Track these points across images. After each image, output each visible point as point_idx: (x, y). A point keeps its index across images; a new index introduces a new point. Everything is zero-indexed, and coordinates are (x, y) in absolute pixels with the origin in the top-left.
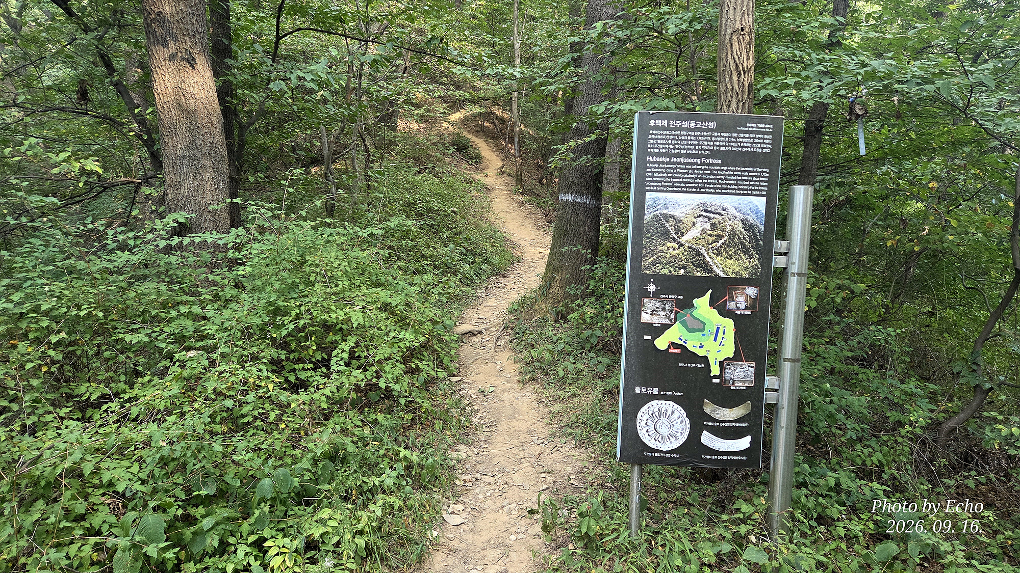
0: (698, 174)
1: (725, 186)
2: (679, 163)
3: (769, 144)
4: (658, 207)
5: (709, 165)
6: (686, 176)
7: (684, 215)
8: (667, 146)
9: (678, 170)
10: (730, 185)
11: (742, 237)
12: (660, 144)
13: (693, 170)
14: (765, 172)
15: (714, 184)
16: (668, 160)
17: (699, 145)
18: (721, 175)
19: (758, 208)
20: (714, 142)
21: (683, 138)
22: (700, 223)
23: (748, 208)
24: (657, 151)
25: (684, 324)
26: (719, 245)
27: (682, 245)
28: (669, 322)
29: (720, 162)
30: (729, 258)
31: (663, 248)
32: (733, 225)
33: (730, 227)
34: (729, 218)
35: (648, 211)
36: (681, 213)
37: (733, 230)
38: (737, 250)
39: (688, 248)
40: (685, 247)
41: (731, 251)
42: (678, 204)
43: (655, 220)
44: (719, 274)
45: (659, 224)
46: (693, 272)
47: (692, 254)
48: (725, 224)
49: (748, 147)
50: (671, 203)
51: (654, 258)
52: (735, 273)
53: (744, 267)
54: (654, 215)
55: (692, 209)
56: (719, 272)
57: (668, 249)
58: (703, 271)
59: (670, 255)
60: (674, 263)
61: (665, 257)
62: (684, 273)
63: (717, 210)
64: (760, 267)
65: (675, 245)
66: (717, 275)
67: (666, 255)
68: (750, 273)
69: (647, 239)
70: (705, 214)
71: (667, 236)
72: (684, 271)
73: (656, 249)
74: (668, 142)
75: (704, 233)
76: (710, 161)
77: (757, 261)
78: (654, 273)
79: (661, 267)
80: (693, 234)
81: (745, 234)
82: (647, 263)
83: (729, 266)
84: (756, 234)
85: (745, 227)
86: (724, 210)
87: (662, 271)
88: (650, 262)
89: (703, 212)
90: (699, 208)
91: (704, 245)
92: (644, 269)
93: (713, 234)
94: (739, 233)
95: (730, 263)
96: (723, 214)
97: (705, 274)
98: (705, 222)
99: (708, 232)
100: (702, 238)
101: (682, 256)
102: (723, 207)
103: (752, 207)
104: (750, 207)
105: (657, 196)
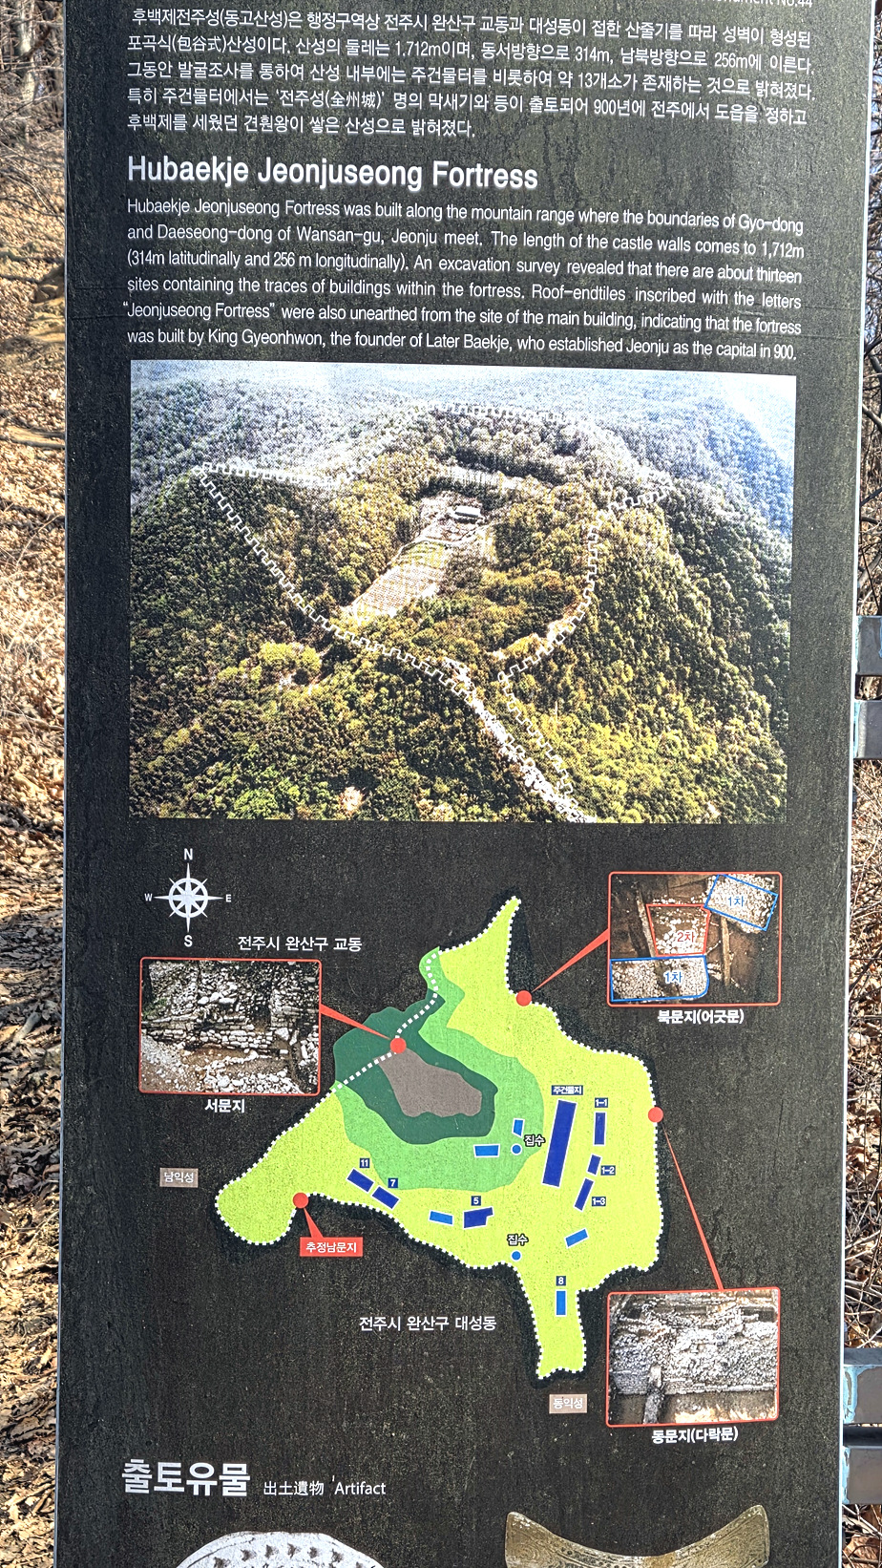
0: (410, 252)
1: (568, 320)
2: (308, 192)
3: (795, 79)
4: (202, 443)
5: (469, 197)
6: (345, 262)
7: (341, 482)
8: (232, 96)
9: (304, 234)
10: (595, 308)
11: (670, 597)
12: (191, 84)
13: (387, 227)
14: (786, 237)
15: (504, 306)
16: (241, 172)
17: (410, 87)
18: (540, 255)
19: (754, 440)
20: (491, 66)
21: (319, 48)
22: (434, 530)
23: (699, 435)
24: (180, 123)
25: (377, 1094)
26: (546, 646)
27: (340, 653)
28: (289, 1087)
29: (531, 180)
30: (608, 718)
31: (239, 674)
32: (623, 534)
33: (606, 546)
34: (595, 496)
35: (148, 468)
36: (328, 472)
37: (625, 559)
38: (652, 672)
39: (378, 668)
40: (360, 663)
41: (616, 680)
42: (310, 423)
43: (187, 517)
44: (558, 808)
45: (208, 541)
46: (412, 802)
47: (404, 702)
48: (577, 526)
49: (679, 96)
50: (270, 418)
51: (192, 733)
52: (642, 799)
53: (692, 765)
54: (181, 486)
55: (391, 450)
56: (557, 799)
57: (269, 677)
58: (464, 796)
59: (282, 709)
60: (303, 753)
61: (254, 725)
62: (365, 807)
63: (527, 450)
64: (780, 762)
65: (305, 655)
66: (544, 816)
67: (259, 713)
68: (728, 794)
69: (150, 626)
70: (460, 474)
71: (259, 602)
72: (361, 796)
73: (204, 679)
74: (239, 74)
75: (461, 585)
76: (473, 176)
77: (761, 730)
78: (195, 816)
79: (235, 777)
80: (403, 589)
81: (688, 581)
82: (159, 761)
83: (611, 763)
84: (749, 583)
85: (684, 546)
86: (564, 450)
87: (243, 799)
88: (171, 754)
89: (452, 464)
90: (426, 440)
91: (463, 651)
92: (142, 794)
93: (511, 587)
94: (657, 576)
95: (614, 744)
96: (562, 471)
97: (479, 813)
98: (465, 522)
99: (484, 579)
100: (455, 612)
101: (350, 714)
102: (559, 436)
103: (718, 430)
104: (712, 432)
105: (191, 378)
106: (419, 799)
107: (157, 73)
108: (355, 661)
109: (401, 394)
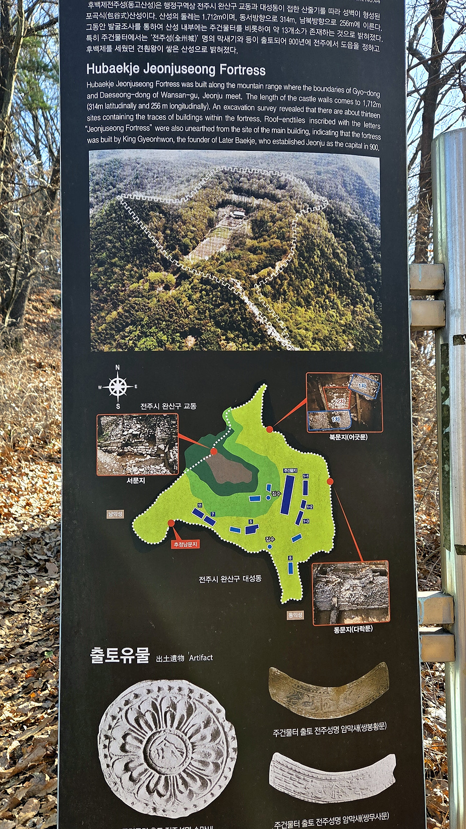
0: (211, 102)
1: (281, 131)
2: (166, 77)
3: (375, 32)
4: (121, 185)
5: (236, 79)
6: (184, 106)
7: (184, 201)
8: (132, 37)
9: (164, 95)
10: (292, 126)
11: (329, 251)
12: (115, 32)
13: (201, 92)
14: (373, 99)
15: (253, 125)
16: (136, 69)
17: (209, 33)
18: (266, 103)
19: (363, 184)
20: (244, 24)
21: (169, 17)
22: (225, 222)
23: (339, 181)
24: (109, 49)
25: (204, 473)
26: (275, 272)
27: (183, 276)
29: (263, 72)
30: (303, 304)
31: (139, 286)
32: (307, 223)
33: (300, 229)
34: (295, 207)
35: (97, 197)
36: (177, 197)
37: (308, 235)
38: (322, 284)
39: (201, 283)
40: (193, 281)
41: (306, 287)
42: (168, 176)
43: (115, 218)
44: (283, 344)
45: (124, 228)
46: (217, 342)
47: (213, 297)
48: (287, 220)
49: (326, 38)
50: (151, 174)
51: (118, 313)
52: (319, 340)
53: (341, 325)
54: (112, 204)
55: (204, 187)
56: (281, 340)
57: (153, 287)
58: (241, 339)
59: (159, 301)
60: (169, 321)
61: (146, 309)
62: (196, 345)
63: (264, 187)
64: (379, 325)
65: (168, 277)
66: (277, 347)
67: (148, 303)
68: (357, 339)
69: (99, 266)
70: (235, 197)
71: (148, 254)
72: (195, 340)
73: (123, 289)
74: (134, 28)
75: (237, 246)
76: (238, 70)
77: (370, 310)
78: (120, 350)
79: (138, 332)
80: (211, 248)
81: (336, 244)
82: (104, 326)
83: (305, 324)
84: (363, 246)
85: (334, 229)
86: (281, 187)
87: (142, 342)
88: (109, 323)
89: (232, 193)
90: (220, 183)
91: (239, 275)
92: (97, 341)
93: (259, 247)
94: (323, 242)
95: (306, 316)
96: (280, 196)
97: (247, 347)
98: (238, 218)
99: (247, 243)
100: (234, 258)
101: (189, 303)
102: (278, 181)
103: (348, 179)
104: (344, 180)
105: (116, 157)
106: (221, 341)
107: (99, 28)
108: (190, 280)
109: (208, 163)
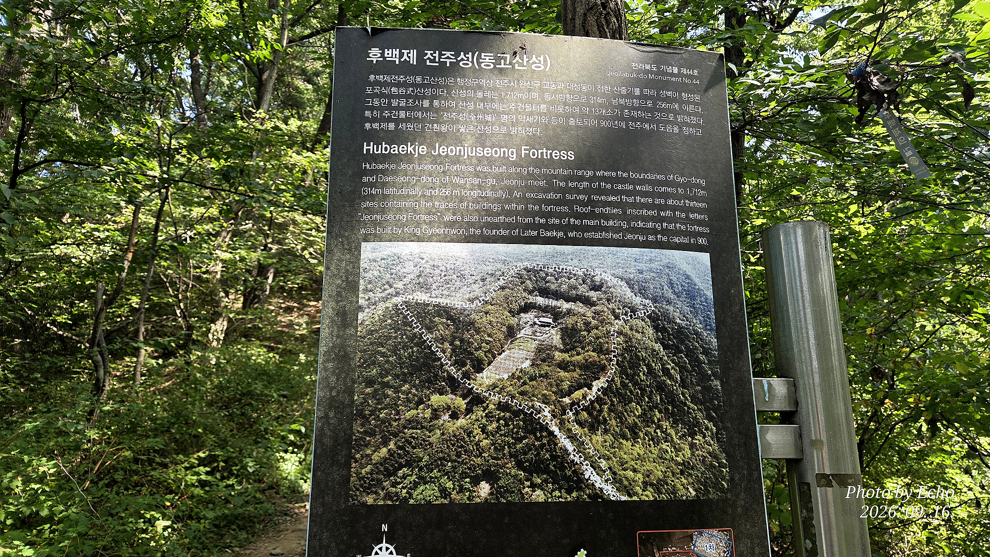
0: (511, 189)
1: (592, 223)
2: (458, 159)
3: (696, 114)
4: (400, 285)
5: (540, 163)
6: (478, 194)
7: (477, 305)
8: (419, 115)
9: (455, 179)
10: (607, 217)
11: (657, 367)
12: (399, 108)
13: (498, 177)
14: (698, 186)
15: (560, 216)
16: (423, 150)
17: (509, 112)
18: (578, 191)
19: (692, 284)
20: (548, 104)
21: (463, 94)
22: (527, 331)
23: (664, 281)
24: (392, 126)
26: (592, 394)
27: (476, 400)
29: (571, 156)
30: (629, 436)
31: (418, 414)
32: (629, 332)
33: (621, 339)
34: (613, 312)
35: (369, 299)
36: (469, 300)
37: (631, 346)
38: (651, 409)
39: (497, 409)
40: (488, 406)
41: (632, 414)
42: (459, 274)
43: (390, 325)
44: (605, 492)
45: (402, 338)
46: (520, 490)
47: (514, 428)
48: (605, 329)
49: (642, 120)
50: (437, 272)
51: (389, 450)
52: (652, 485)
53: (678, 464)
54: (387, 308)
55: (503, 288)
56: (603, 486)
57: (436, 415)
58: (550, 485)
59: (443, 434)
60: (455, 461)
61: (425, 444)
62: (491, 494)
63: (576, 288)
64: (725, 461)
65: (456, 402)
66: (597, 496)
67: (429, 437)
68: (699, 481)
69: (367, 387)
70: (540, 301)
71: (431, 372)
72: (489, 487)
73: (397, 417)
74: (422, 105)
75: (544, 361)
76: (542, 153)
77: (712, 442)
78: (390, 503)
79: (414, 477)
80: (511, 363)
81: (666, 358)
82: (369, 468)
83: (633, 463)
84: (697, 360)
85: (662, 339)
86: (596, 288)
87: (419, 490)
88: (376, 464)
89: (536, 295)
90: (522, 283)
91: (546, 399)
92: (358, 490)
93: (571, 362)
94: (649, 356)
95: (633, 452)
96: (595, 299)
97: (559, 496)
98: (545, 326)
99: (556, 357)
100: (541, 376)
101: (482, 437)
102: (592, 281)
103: (674, 279)
104: (671, 280)
105: (395, 251)
106: (524, 488)
107: (380, 104)
108: (485, 405)
109: (507, 259)
